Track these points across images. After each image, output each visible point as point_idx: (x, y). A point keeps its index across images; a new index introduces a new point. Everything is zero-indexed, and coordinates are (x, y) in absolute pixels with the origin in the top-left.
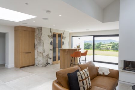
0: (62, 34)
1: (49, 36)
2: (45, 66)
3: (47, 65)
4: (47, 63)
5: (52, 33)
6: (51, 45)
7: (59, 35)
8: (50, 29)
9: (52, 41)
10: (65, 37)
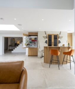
0: (58, 34)
1: (43, 37)
2: (40, 57)
3: (42, 57)
4: (42, 56)
5: (47, 34)
6: (46, 43)
7: (54, 35)
8: (45, 32)
9: (47, 40)
10: (62, 37)
